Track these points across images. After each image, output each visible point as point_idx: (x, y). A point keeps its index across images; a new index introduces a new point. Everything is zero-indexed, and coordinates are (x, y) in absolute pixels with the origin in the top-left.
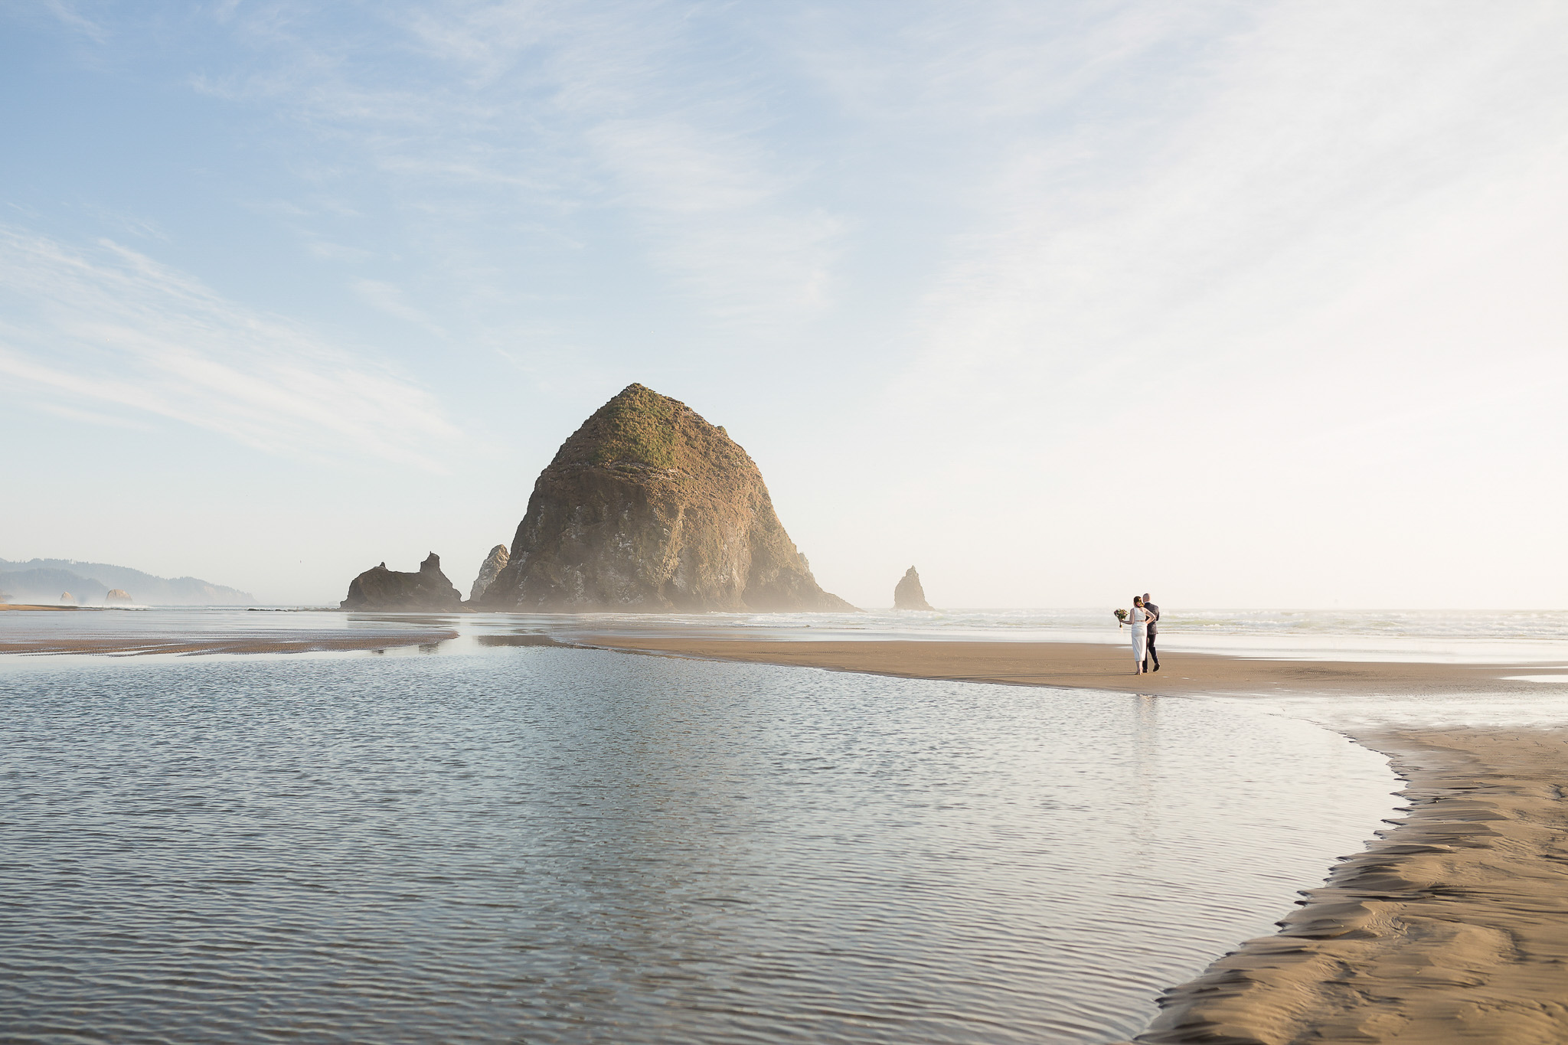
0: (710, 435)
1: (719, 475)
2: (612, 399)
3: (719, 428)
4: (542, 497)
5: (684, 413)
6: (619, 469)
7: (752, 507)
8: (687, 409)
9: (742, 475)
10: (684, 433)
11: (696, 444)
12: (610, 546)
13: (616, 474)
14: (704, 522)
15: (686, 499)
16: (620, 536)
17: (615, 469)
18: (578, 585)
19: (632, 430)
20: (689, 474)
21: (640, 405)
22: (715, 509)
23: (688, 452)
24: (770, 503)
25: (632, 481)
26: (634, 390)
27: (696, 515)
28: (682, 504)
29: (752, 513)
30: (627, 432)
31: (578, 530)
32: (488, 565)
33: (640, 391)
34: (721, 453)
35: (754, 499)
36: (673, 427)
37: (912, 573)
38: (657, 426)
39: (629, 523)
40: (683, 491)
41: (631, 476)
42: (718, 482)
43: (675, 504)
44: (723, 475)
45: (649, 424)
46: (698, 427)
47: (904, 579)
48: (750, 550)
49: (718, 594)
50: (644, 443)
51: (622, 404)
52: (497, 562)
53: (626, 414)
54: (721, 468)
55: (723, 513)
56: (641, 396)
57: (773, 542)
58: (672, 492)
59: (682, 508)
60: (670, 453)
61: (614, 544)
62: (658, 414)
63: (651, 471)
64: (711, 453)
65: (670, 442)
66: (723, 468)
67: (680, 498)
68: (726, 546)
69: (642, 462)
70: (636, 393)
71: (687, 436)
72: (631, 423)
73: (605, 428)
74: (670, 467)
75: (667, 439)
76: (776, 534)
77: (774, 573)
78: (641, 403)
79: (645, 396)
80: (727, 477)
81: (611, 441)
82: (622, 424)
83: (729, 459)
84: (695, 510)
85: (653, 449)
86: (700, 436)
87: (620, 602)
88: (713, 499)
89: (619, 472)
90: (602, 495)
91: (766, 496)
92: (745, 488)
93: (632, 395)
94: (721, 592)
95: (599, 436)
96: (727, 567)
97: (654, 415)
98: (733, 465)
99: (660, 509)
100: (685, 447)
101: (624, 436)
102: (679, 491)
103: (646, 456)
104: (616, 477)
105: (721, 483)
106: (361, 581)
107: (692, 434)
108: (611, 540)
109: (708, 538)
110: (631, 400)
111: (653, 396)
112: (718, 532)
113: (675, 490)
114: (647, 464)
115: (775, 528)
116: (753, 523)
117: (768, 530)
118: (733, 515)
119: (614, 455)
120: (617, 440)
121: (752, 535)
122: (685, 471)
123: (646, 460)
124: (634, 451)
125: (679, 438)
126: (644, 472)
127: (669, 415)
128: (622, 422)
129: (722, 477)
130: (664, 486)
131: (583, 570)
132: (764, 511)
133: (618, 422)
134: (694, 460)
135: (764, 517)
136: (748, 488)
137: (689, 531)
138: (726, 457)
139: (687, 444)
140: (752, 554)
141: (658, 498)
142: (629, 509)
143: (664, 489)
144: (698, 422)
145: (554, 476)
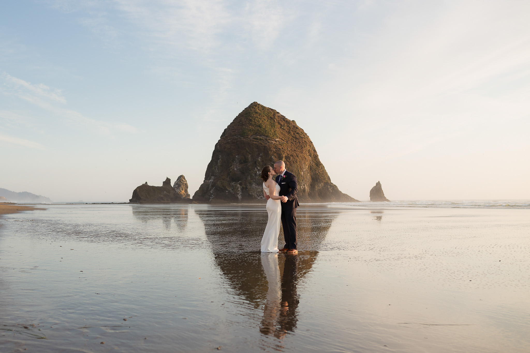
0: (290, 124)
1: (296, 141)
2: (245, 109)
3: (293, 121)
4: (220, 151)
5: (277, 114)
6: (255, 139)
7: (310, 155)
8: (278, 113)
9: (305, 141)
10: (279, 123)
11: (285, 128)
12: (253, 173)
13: (253, 141)
14: (293, 162)
15: (285, 152)
16: (257, 169)
17: (253, 139)
18: (239, 191)
19: (258, 122)
20: (284, 141)
21: (259, 111)
22: (297, 157)
23: (282, 131)
24: (317, 154)
25: (261, 144)
26: (254, 105)
27: (290, 159)
28: (284, 154)
29: (310, 158)
30: (255, 123)
31: (237, 166)
32: (177, 183)
33: (257, 105)
34: (295, 132)
35: (311, 152)
36: (274, 121)
37: (378, 184)
38: (267, 120)
39: (261, 163)
40: (284, 148)
41: (261, 142)
42: (296, 144)
43: (281, 154)
44: (298, 142)
45: (264, 119)
46: (284, 121)
47: (375, 187)
48: (311, 175)
49: (301, 194)
50: (264, 127)
51: (251, 110)
52: (181, 182)
53: (254, 115)
54: (296, 138)
55: (300, 158)
56: (258, 107)
57: (320, 171)
58: (280, 149)
59: (284, 156)
60: (275, 132)
61: (255, 172)
62: (267, 115)
63: (269, 139)
64: (291, 132)
65: (274, 127)
66: (297, 138)
67: (283, 151)
68: (302, 173)
69: (264, 135)
70: (256, 106)
71: (280, 124)
72: (257, 118)
73: (245, 121)
74: (276, 138)
75: (273, 126)
76: (321, 168)
77: (321, 185)
78: (259, 110)
79: (260, 107)
80: (300, 142)
81: (249, 126)
82: (253, 119)
83: (299, 134)
84: (289, 157)
85: (268, 130)
86: (286, 124)
87: (259, 198)
88: (296, 152)
89: (255, 140)
90: (248, 150)
91: (315, 151)
92: (307, 147)
93: (254, 107)
94: (302, 193)
95: (243, 125)
96: (303, 182)
97: (266, 115)
98: (301, 137)
99: (275, 156)
100: (280, 129)
101: (255, 124)
102: (282, 148)
103: (266, 133)
104: (254, 142)
105: (297, 145)
106: (138, 190)
107: (282, 123)
108: (253, 171)
109: (296, 169)
110: (255, 109)
111: (263, 108)
112: (299, 166)
113: (280, 148)
114: (267, 136)
115: (320, 165)
116: (311, 163)
117: (317, 165)
118: (304, 159)
119: (252, 133)
120: (252, 126)
121: (311, 168)
122: (282, 140)
123: (266, 135)
124: (260, 131)
125: (277, 126)
126: (266, 140)
127: (271, 115)
128: (253, 118)
129: (297, 142)
130: (275, 146)
131: (241, 184)
132: (315, 157)
133: (251, 118)
134: (284, 135)
135: (315, 160)
136: (308, 147)
137: (287, 166)
138: (298, 133)
139: (281, 128)
140: (311, 176)
141: (274, 151)
142: (261, 156)
143: (276, 147)
144: (283, 118)
145: (225, 143)
